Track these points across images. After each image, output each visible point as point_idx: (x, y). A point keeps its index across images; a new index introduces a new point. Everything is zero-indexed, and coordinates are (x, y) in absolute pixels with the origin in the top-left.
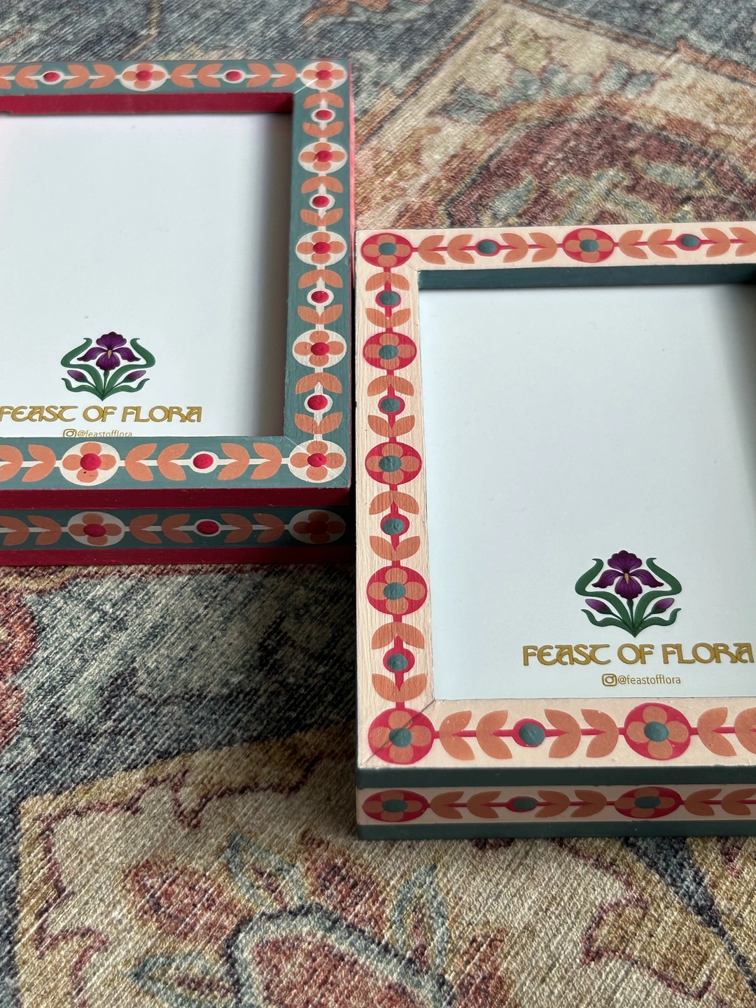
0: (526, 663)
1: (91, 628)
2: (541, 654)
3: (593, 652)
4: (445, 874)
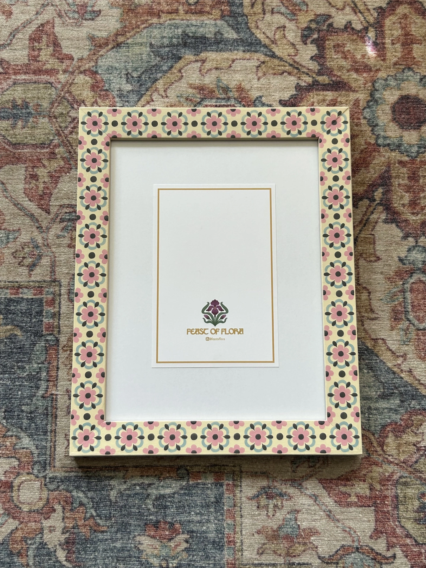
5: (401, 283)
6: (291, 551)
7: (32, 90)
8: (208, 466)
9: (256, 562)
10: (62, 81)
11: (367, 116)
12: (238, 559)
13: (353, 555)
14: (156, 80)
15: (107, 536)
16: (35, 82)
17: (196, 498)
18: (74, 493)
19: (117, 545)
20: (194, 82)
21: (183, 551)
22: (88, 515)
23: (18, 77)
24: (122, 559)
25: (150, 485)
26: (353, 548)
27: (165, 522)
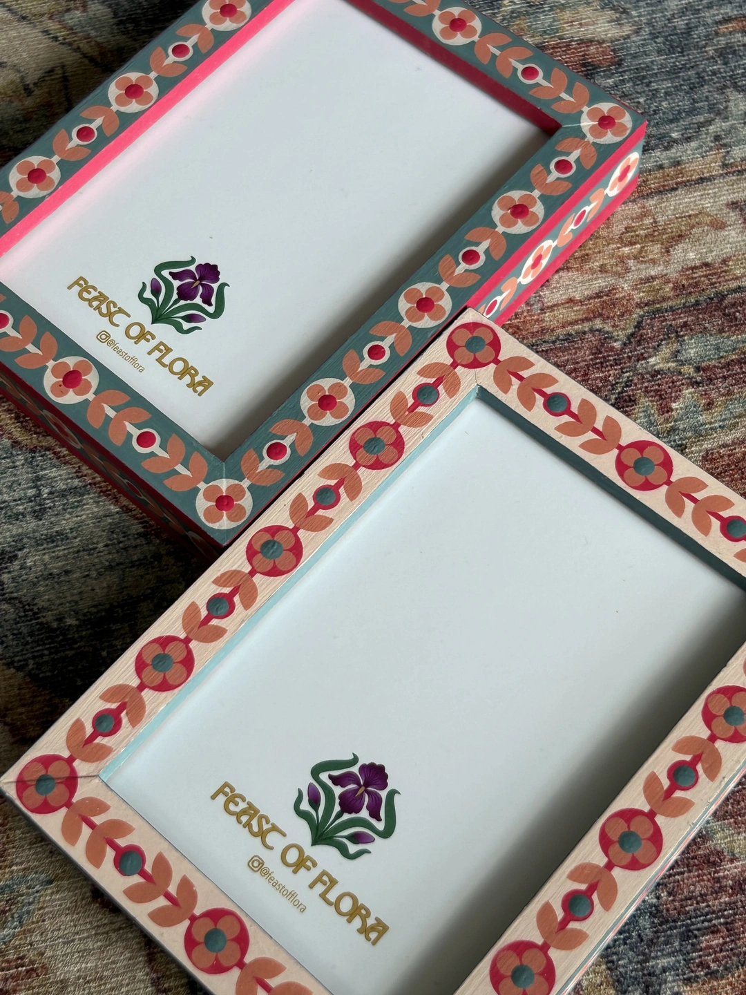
0: (214, 797)
1: (20, 500)
2: (233, 798)
3: (269, 831)
4: (52, 894)
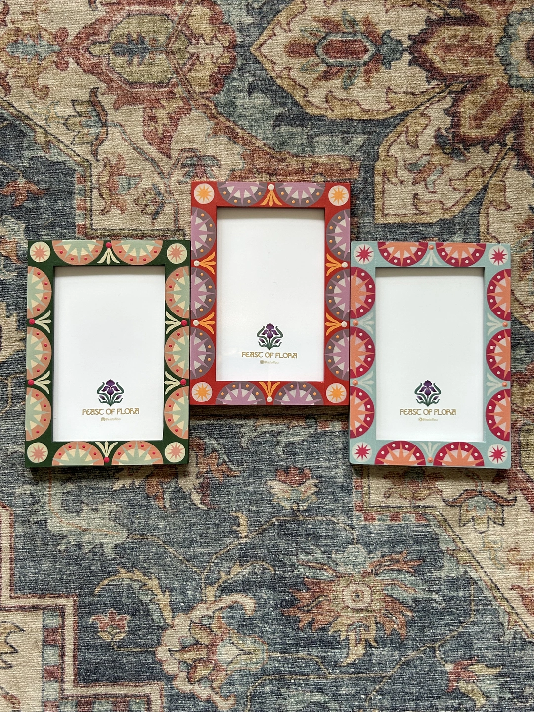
5: (531, 232)
6: (416, 495)
7: (147, 22)
8: (335, 415)
9: (383, 505)
10: (179, 13)
11: (500, 53)
12: (366, 502)
13: (476, 498)
14: (279, 12)
15: (240, 480)
16: (150, 14)
17: (324, 446)
18: (207, 440)
19: (249, 489)
20: (317, 15)
21: (313, 494)
22: (221, 461)
23: (132, 9)
24: (255, 502)
25: (279, 433)
26: (476, 491)
27: (295, 468)
